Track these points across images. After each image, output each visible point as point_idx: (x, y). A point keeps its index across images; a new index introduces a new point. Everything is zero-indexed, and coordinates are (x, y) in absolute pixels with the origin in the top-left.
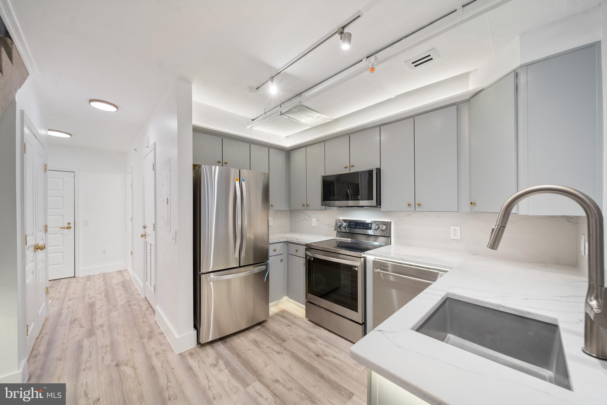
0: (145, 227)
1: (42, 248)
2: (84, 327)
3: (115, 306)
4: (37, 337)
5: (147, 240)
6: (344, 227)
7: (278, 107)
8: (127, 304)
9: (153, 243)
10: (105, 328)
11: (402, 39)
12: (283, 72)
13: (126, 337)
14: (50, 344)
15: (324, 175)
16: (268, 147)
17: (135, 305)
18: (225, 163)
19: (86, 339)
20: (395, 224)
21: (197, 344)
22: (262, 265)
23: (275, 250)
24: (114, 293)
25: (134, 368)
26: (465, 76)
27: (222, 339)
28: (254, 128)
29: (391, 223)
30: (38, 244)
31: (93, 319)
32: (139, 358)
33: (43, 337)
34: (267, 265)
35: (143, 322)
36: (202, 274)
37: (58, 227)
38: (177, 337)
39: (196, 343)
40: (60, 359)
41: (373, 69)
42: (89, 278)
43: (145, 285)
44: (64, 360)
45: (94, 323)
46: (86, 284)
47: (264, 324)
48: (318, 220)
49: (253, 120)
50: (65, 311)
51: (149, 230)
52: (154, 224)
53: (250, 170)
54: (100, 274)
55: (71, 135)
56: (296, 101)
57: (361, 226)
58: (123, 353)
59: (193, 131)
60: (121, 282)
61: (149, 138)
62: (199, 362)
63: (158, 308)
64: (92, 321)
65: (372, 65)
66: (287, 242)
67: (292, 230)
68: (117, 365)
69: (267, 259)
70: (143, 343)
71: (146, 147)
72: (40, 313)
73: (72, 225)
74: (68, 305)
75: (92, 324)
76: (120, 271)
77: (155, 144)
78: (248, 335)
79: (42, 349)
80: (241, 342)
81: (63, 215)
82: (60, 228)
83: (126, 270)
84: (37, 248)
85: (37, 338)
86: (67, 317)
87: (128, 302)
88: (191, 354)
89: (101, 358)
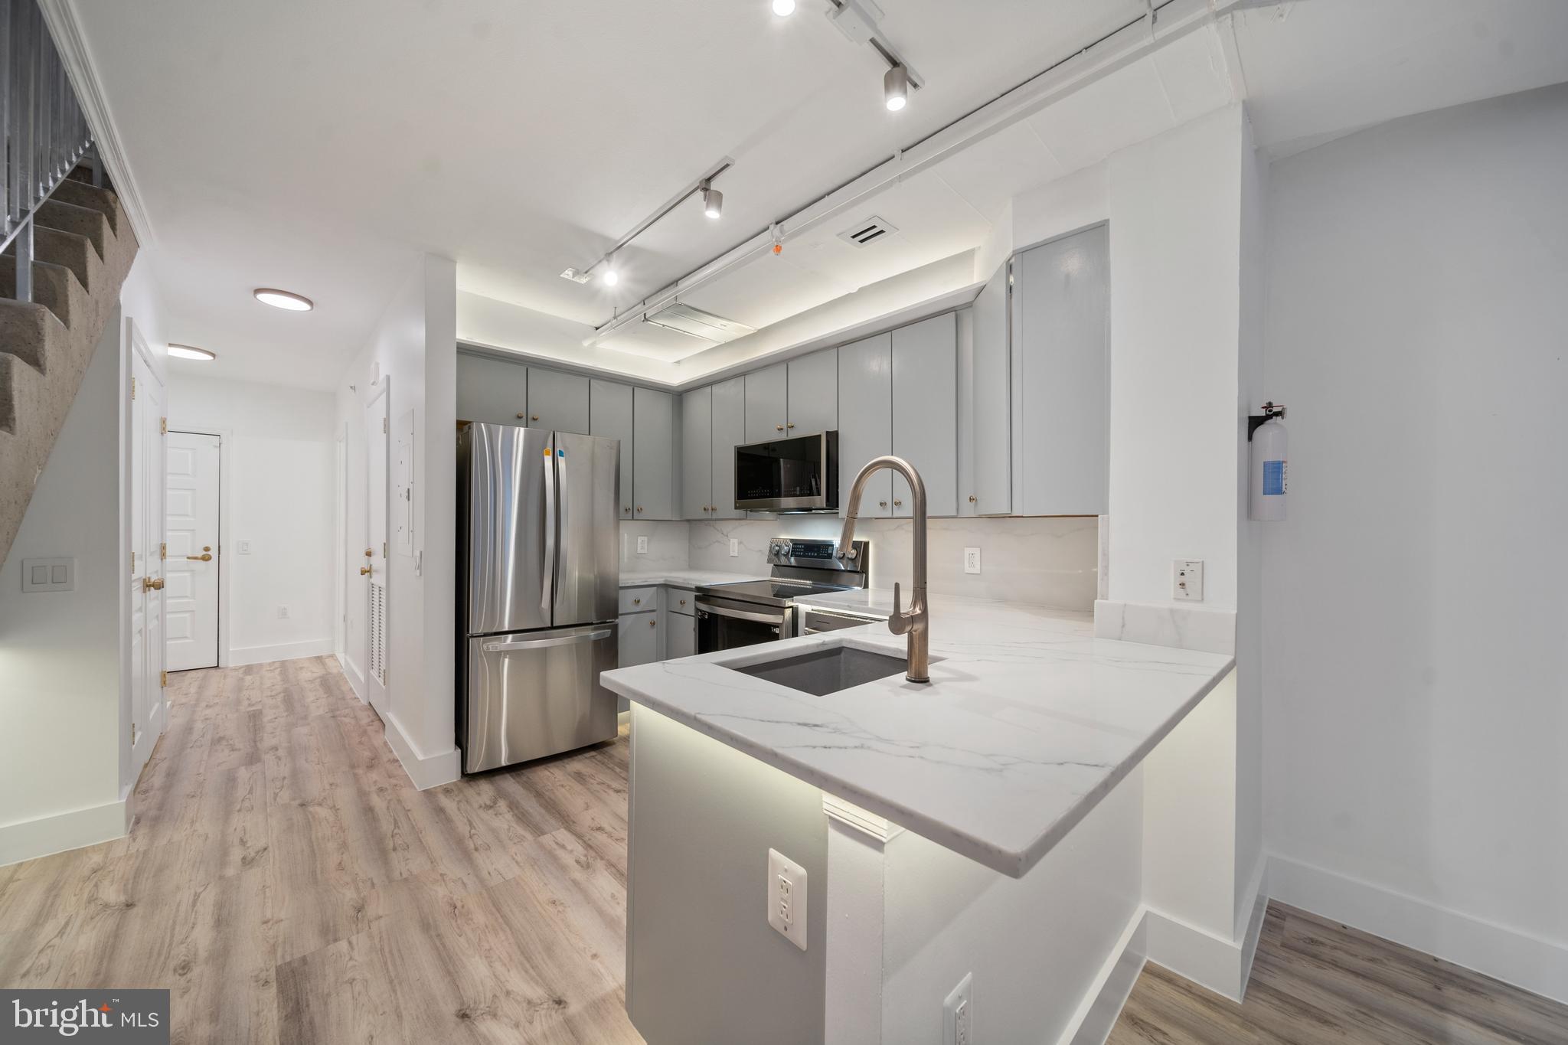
0: (369, 554)
1: (159, 586)
2: (239, 750)
3: (305, 717)
4: (146, 762)
5: (373, 580)
6: (784, 555)
7: (640, 306)
8: (330, 715)
9: (383, 585)
10: (281, 752)
11: (823, 197)
12: (629, 245)
13: (323, 766)
14: (172, 775)
15: (741, 443)
16: (630, 385)
17: (345, 717)
18: (534, 419)
19: (243, 769)
20: (876, 546)
21: (462, 777)
22: (604, 628)
23: (637, 602)
24: (303, 696)
25: (335, 809)
26: (964, 258)
27: (515, 769)
28: (598, 346)
29: (866, 544)
30: (149, 578)
31: (258, 739)
32: (345, 796)
33: (156, 765)
34: (615, 629)
35: (361, 743)
36: (472, 637)
37: (183, 556)
38: (421, 757)
39: (460, 775)
40: (193, 796)
41: (778, 249)
42: (249, 669)
43: (368, 677)
44: (201, 797)
45: (258, 744)
46: (243, 679)
47: (608, 749)
48: (740, 543)
49: (597, 329)
50: (199, 726)
51: (378, 561)
52: (385, 544)
53: (589, 434)
54: (274, 662)
55: (213, 355)
56: (667, 297)
57: (815, 552)
58: (315, 788)
59: (458, 352)
60: (320, 677)
61: (377, 364)
62: (459, 802)
63: (391, 717)
64: (255, 742)
65: (776, 241)
66: (667, 587)
67: (693, 567)
68: (302, 805)
69: (616, 615)
70: (355, 775)
71: (373, 384)
72: (151, 717)
73: (213, 553)
74: (205, 715)
75: (256, 746)
76: (319, 659)
77: (388, 378)
78: (567, 766)
79: (157, 781)
80: (553, 777)
81: (193, 530)
82: (188, 558)
83: (332, 656)
84: (148, 585)
85: (146, 765)
86: (204, 734)
87: (332, 711)
88: (447, 791)
89: (272, 795)
